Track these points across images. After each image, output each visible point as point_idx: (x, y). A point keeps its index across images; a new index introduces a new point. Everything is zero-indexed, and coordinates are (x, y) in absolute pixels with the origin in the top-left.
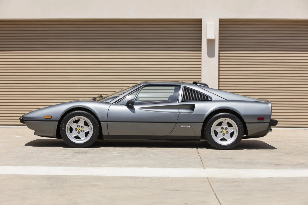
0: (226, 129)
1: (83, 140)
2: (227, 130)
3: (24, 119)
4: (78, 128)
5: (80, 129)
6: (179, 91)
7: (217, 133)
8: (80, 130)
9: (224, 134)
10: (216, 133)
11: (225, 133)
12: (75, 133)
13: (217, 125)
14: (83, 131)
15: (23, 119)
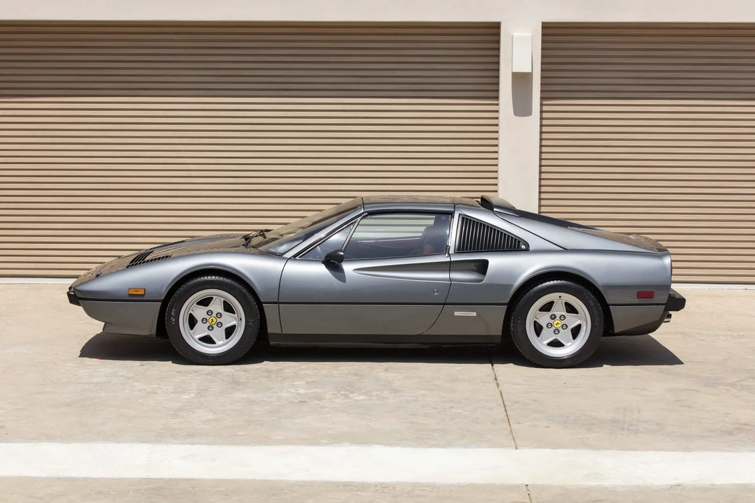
0: (563, 317)
1: (222, 346)
2: (564, 322)
3: (79, 295)
4: (208, 317)
5: (215, 320)
6: (449, 225)
7: (541, 328)
8: (213, 323)
9: (556, 331)
10: (538, 329)
11: (561, 329)
12: (201, 330)
13: (541, 310)
14: (220, 324)
15: (75, 295)
